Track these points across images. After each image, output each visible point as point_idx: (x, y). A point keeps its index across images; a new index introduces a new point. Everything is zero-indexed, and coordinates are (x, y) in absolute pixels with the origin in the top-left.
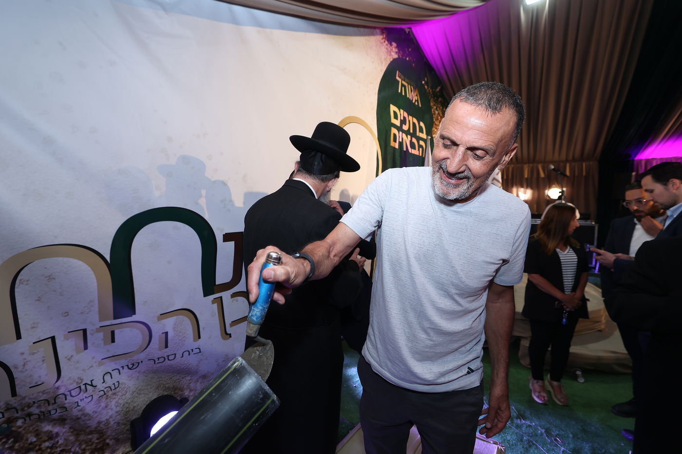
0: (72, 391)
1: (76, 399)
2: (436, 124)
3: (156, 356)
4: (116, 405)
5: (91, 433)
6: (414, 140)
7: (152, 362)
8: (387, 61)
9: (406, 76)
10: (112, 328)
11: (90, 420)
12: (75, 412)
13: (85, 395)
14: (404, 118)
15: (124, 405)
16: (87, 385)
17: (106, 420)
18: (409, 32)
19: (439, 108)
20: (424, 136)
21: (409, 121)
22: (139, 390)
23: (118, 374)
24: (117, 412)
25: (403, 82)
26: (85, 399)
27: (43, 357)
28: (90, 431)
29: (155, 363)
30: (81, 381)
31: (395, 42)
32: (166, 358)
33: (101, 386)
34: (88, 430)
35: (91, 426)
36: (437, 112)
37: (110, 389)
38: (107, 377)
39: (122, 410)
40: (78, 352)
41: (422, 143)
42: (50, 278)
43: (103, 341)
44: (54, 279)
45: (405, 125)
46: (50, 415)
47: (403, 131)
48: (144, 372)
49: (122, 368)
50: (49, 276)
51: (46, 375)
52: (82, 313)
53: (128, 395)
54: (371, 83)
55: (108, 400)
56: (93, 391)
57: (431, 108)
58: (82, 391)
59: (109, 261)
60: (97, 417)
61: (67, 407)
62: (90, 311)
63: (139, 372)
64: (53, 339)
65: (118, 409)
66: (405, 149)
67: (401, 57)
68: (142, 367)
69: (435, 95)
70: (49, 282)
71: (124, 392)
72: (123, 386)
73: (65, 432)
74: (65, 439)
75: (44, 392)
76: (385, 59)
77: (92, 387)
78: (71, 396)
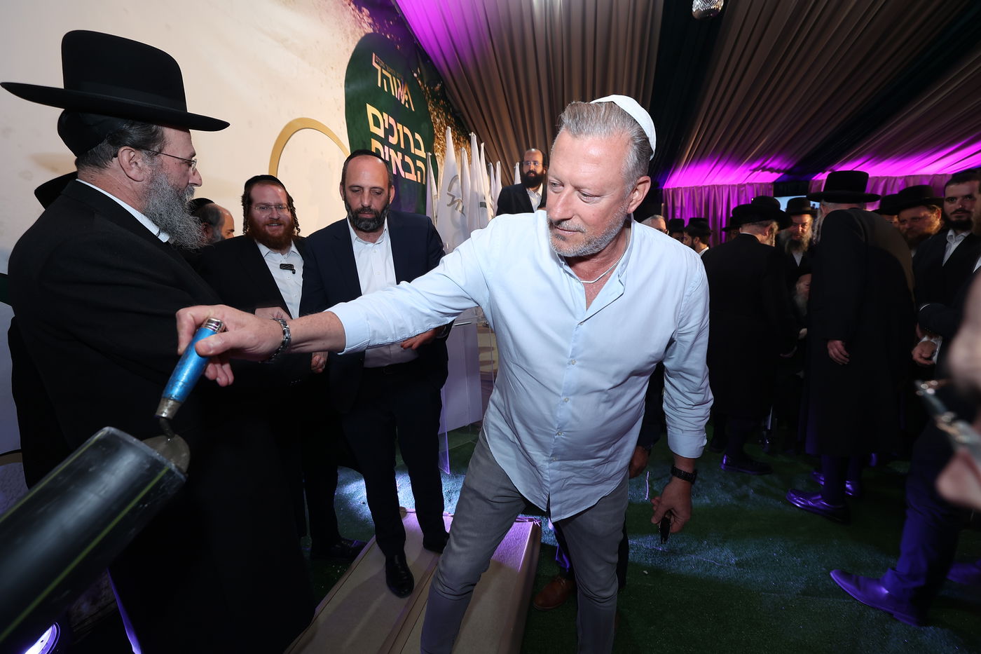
2: (438, 138)
6: (408, 159)
8: (356, 36)
9: (388, 62)
14: (390, 125)
19: (442, 115)
20: (422, 153)
21: (398, 131)
25: (384, 72)
36: (438, 121)
41: (419, 164)
45: (393, 136)
47: (390, 146)
57: (429, 114)
66: (395, 172)
67: (377, 32)
69: (434, 96)
76: (353, 33)
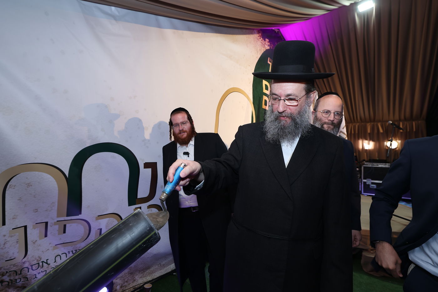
0: (33, 266)
1: (35, 272)
10: (64, 223)
12: (33, 282)
13: (42, 270)
16: (43, 263)
23: (66, 257)
27: (18, 239)
30: (39, 259)
31: (268, 39)
33: (53, 265)
38: (58, 259)
40: (40, 239)
42: (29, 185)
43: (58, 232)
44: (31, 186)
46: (16, 283)
49: (68, 253)
50: (29, 184)
51: (18, 252)
52: (46, 210)
54: (249, 66)
56: (47, 267)
58: (40, 267)
59: (67, 176)
61: (28, 278)
62: (52, 209)
64: (26, 227)
70: (28, 187)
75: (14, 265)
76: (260, 50)
77: (46, 264)
78: (32, 270)
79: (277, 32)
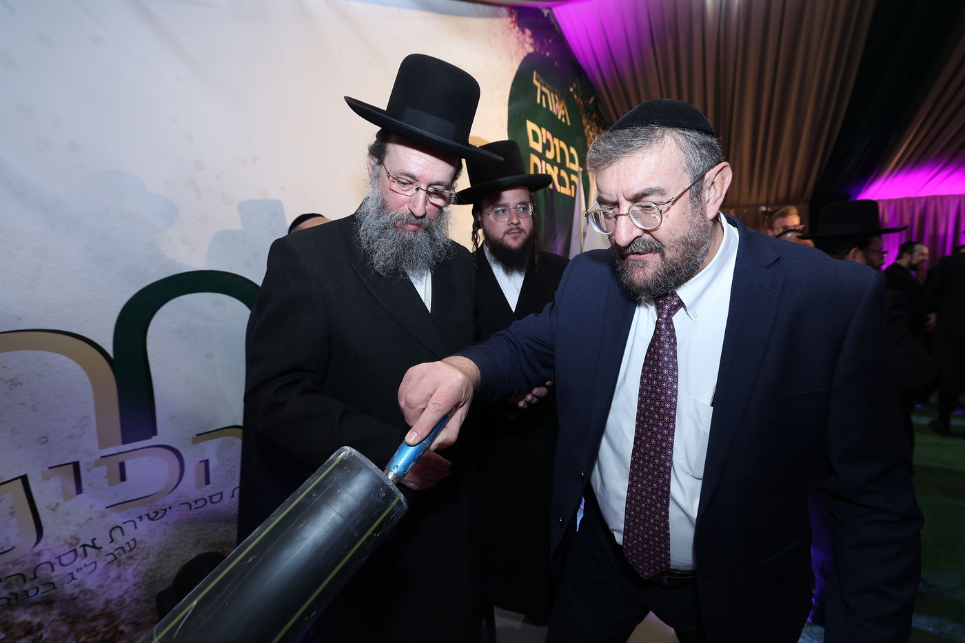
0: (62, 558)
1: (69, 569)
3: (192, 498)
4: (134, 573)
5: (95, 618)
6: (563, 174)
7: (187, 507)
8: (519, 56)
9: (547, 79)
10: (120, 458)
11: (92, 599)
12: (69, 589)
13: (84, 562)
14: (547, 140)
15: (146, 573)
16: (86, 547)
17: (119, 597)
18: (548, 15)
19: (594, 127)
20: (575, 167)
21: (555, 146)
22: (168, 549)
23: (133, 527)
24: (135, 585)
25: (544, 89)
26: (84, 569)
27: (12, 508)
28: (94, 616)
29: (190, 508)
30: (75, 542)
31: (529, 29)
32: (208, 499)
33: (108, 548)
34: (89, 616)
35: (94, 609)
36: (591, 134)
37: (122, 551)
38: (116, 534)
39: (144, 581)
40: (67, 497)
41: (573, 178)
42: (13, 383)
43: (106, 480)
44: (21, 384)
45: (549, 151)
46: (28, 597)
47: (547, 161)
48: (174, 523)
49: (139, 519)
50: (12, 380)
51: (19, 535)
52: (70, 437)
53: (152, 559)
54: (498, 88)
55: (121, 568)
56: (96, 555)
57: (583, 128)
58: (79, 557)
59: (111, 354)
60: (104, 592)
61: (55, 583)
62: (84, 433)
63: (166, 524)
64: (24, 479)
65: (138, 580)
67: (538, 51)
68: (171, 516)
69: (587, 109)
70: (11, 389)
71: (144, 554)
72: (142, 546)
73: (53, 621)
74: (52, 631)
75: (15, 563)
76: (517, 53)
77: (93, 550)
78: (62, 565)
79: (546, 15)
